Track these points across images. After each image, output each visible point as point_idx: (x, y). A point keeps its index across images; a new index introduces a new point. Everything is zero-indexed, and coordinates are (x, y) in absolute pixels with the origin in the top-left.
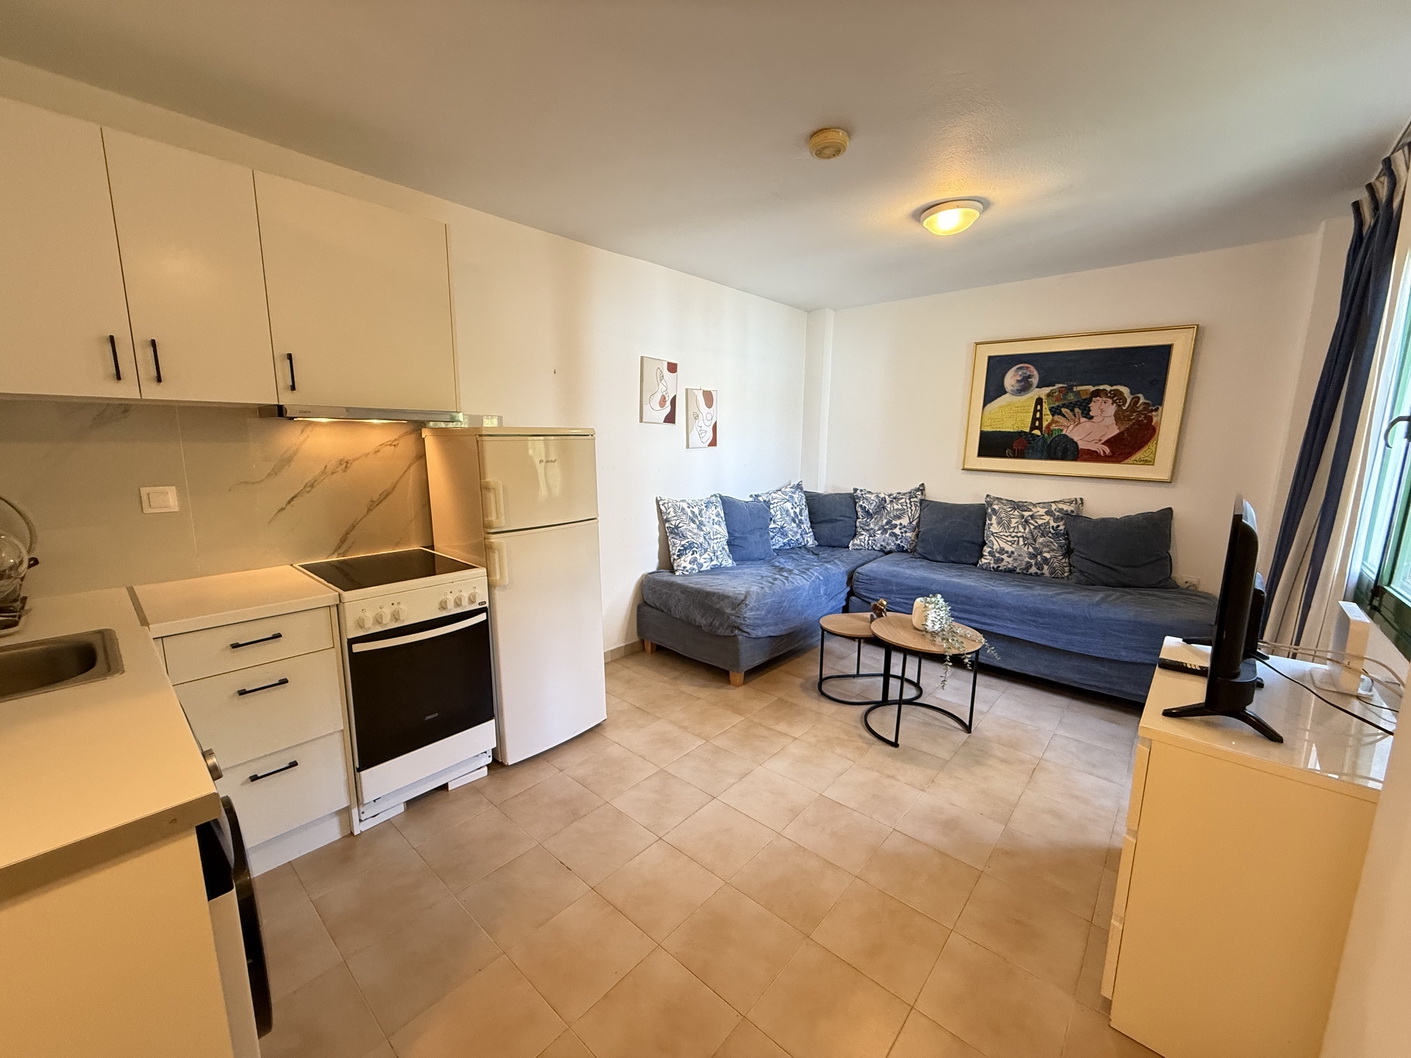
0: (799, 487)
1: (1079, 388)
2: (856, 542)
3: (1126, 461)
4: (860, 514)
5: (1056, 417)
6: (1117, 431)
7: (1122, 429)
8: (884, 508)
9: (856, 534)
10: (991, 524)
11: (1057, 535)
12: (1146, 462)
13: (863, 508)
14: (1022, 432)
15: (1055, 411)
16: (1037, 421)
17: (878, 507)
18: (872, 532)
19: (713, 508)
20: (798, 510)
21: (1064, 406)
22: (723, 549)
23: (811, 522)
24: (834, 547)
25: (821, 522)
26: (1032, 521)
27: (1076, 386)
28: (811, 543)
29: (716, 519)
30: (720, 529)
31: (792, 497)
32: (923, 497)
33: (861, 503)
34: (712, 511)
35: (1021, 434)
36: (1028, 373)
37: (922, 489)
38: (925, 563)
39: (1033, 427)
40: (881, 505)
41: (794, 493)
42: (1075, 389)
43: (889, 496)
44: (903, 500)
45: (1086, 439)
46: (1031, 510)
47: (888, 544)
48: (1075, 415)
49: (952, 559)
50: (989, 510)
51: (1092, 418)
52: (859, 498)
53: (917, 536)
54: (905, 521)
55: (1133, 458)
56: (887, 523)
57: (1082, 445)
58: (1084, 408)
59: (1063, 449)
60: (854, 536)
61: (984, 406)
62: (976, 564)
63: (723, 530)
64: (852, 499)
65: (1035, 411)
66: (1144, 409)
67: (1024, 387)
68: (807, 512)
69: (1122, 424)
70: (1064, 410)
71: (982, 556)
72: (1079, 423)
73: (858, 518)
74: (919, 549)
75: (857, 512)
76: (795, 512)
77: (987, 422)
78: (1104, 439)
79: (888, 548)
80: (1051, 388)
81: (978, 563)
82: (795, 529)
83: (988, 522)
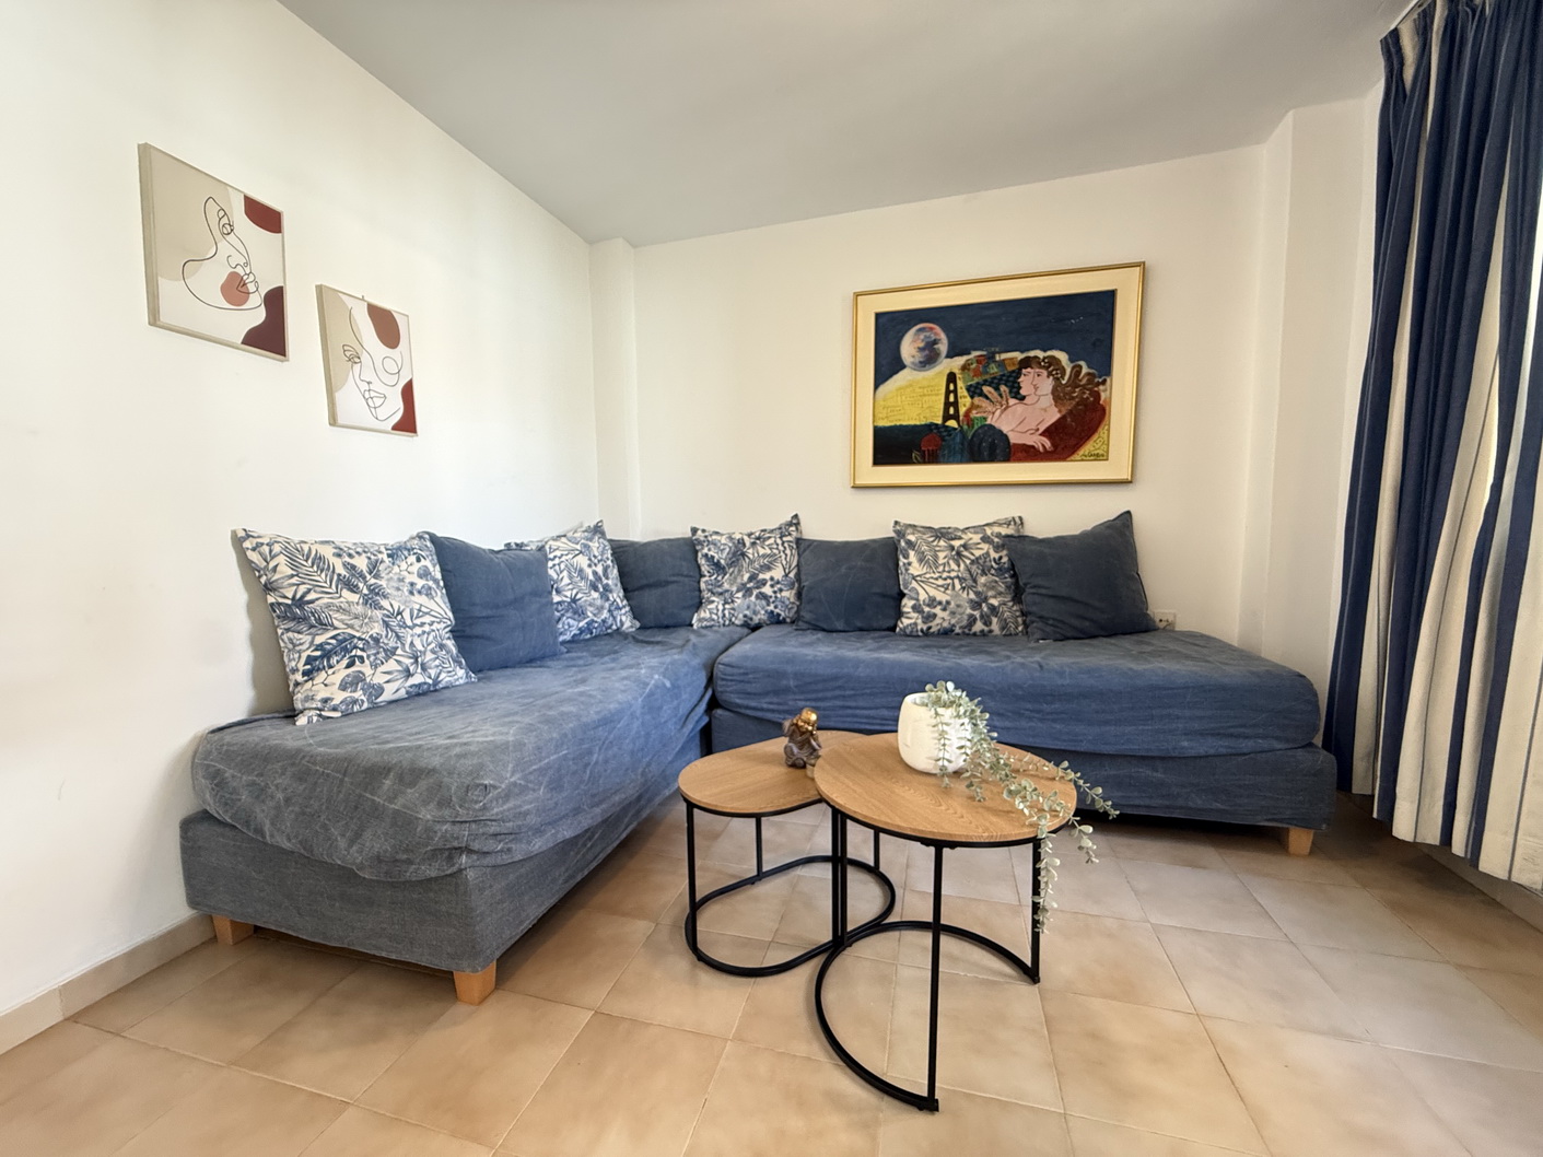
0: (597, 530)
1: (1004, 356)
2: (703, 615)
3: (1072, 458)
4: (705, 568)
5: (977, 400)
6: (1058, 416)
7: (1064, 412)
8: (744, 555)
9: (701, 603)
10: (909, 564)
11: (1000, 571)
12: (1097, 457)
13: (709, 559)
14: (932, 424)
15: (974, 391)
16: (950, 405)
17: (734, 554)
18: (727, 595)
19: (412, 559)
20: (599, 569)
21: (985, 383)
22: (442, 646)
23: (625, 590)
24: (667, 627)
25: (641, 588)
26: (966, 553)
27: (999, 353)
28: (627, 624)
29: (420, 583)
30: (432, 605)
31: (587, 547)
32: (799, 536)
33: (705, 551)
34: (409, 568)
35: (930, 427)
36: (933, 337)
37: (795, 522)
38: (820, 635)
39: (947, 417)
40: (738, 553)
41: (591, 540)
42: (997, 358)
43: (749, 535)
44: (772, 541)
45: (1018, 429)
46: (960, 538)
47: (755, 613)
48: (1001, 395)
49: (859, 624)
50: (903, 544)
51: (1023, 398)
52: (700, 543)
53: (799, 595)
54: (778, 573)
55: (1081, 452)
56: (751, 579)
57: (1014, 439)
58: (1010, 383)
59: (989, 446)
60: (699, 605)
61: (876, 387)
62: (893, 629)
63: (439, 606)
64: (689, 548)
65: (948, 392)
66: (1089, 382)
67: (929, 358)
68: (616, 571)
69: (1063, 405)
70: (986, 389)
71: (899, 614)
72: (1008, 407)
73: (702, 576)
74: (807, 616)
75: (699, 567)
76: (595, 573)
77: (881, 413)
78: (1042, 428)
79: (756, 619)
80: (965, 358)
81: (895, 626)
82: (599, 602)
83: (902, 561)
